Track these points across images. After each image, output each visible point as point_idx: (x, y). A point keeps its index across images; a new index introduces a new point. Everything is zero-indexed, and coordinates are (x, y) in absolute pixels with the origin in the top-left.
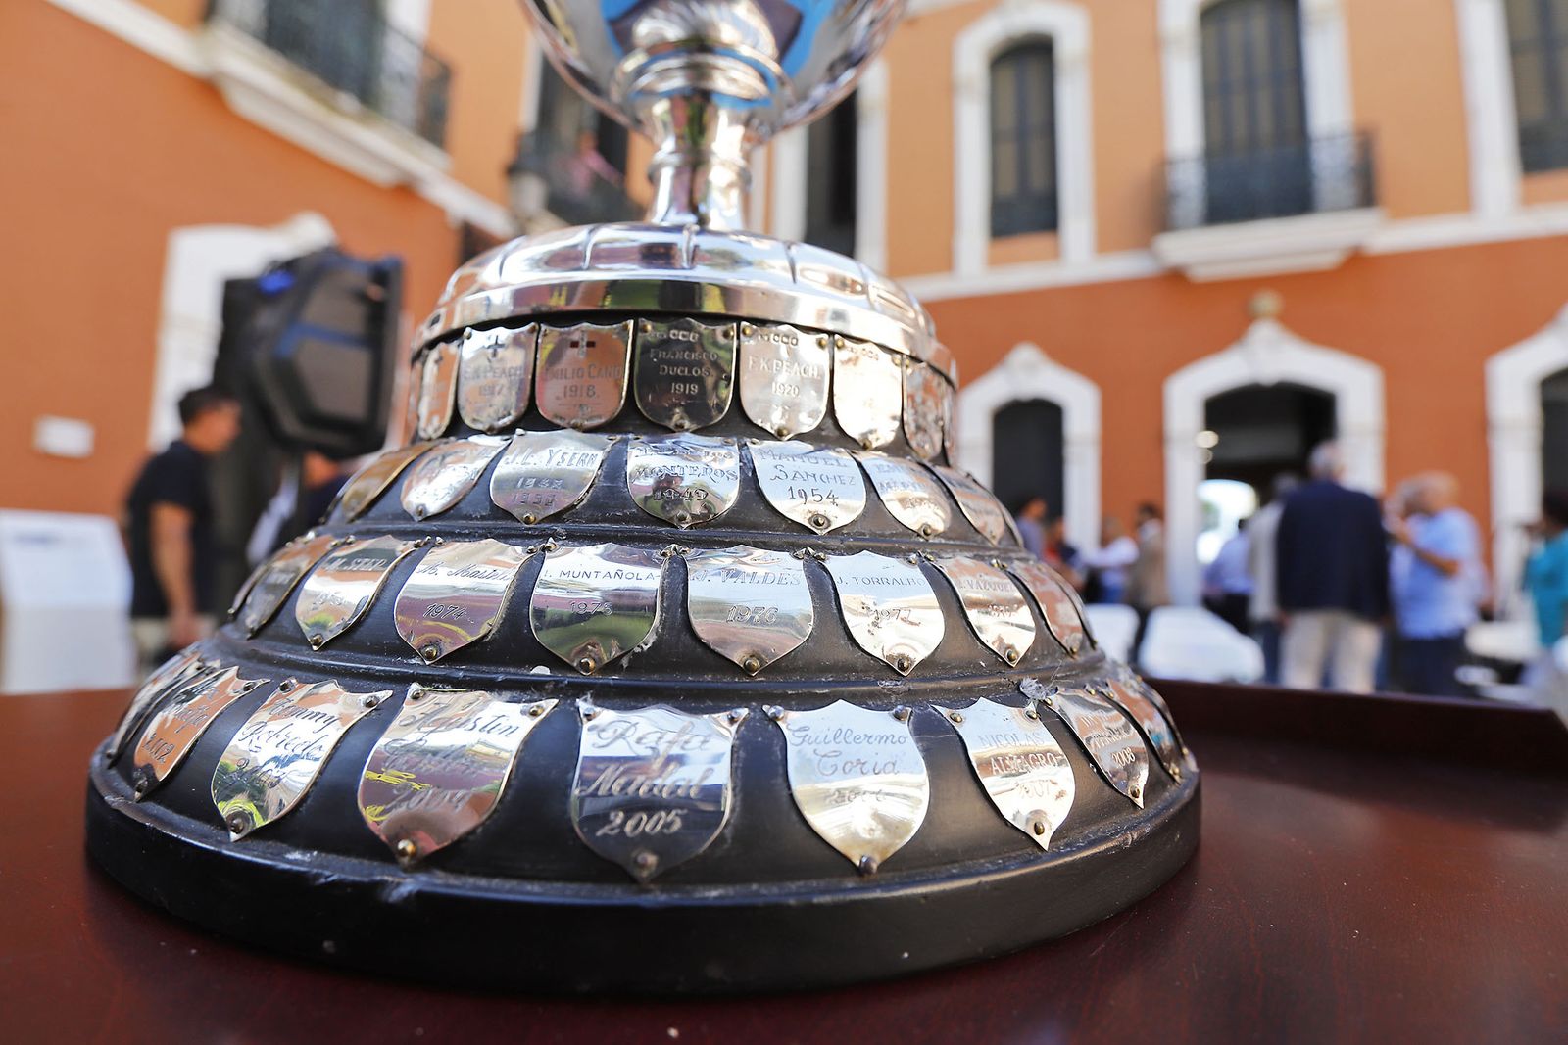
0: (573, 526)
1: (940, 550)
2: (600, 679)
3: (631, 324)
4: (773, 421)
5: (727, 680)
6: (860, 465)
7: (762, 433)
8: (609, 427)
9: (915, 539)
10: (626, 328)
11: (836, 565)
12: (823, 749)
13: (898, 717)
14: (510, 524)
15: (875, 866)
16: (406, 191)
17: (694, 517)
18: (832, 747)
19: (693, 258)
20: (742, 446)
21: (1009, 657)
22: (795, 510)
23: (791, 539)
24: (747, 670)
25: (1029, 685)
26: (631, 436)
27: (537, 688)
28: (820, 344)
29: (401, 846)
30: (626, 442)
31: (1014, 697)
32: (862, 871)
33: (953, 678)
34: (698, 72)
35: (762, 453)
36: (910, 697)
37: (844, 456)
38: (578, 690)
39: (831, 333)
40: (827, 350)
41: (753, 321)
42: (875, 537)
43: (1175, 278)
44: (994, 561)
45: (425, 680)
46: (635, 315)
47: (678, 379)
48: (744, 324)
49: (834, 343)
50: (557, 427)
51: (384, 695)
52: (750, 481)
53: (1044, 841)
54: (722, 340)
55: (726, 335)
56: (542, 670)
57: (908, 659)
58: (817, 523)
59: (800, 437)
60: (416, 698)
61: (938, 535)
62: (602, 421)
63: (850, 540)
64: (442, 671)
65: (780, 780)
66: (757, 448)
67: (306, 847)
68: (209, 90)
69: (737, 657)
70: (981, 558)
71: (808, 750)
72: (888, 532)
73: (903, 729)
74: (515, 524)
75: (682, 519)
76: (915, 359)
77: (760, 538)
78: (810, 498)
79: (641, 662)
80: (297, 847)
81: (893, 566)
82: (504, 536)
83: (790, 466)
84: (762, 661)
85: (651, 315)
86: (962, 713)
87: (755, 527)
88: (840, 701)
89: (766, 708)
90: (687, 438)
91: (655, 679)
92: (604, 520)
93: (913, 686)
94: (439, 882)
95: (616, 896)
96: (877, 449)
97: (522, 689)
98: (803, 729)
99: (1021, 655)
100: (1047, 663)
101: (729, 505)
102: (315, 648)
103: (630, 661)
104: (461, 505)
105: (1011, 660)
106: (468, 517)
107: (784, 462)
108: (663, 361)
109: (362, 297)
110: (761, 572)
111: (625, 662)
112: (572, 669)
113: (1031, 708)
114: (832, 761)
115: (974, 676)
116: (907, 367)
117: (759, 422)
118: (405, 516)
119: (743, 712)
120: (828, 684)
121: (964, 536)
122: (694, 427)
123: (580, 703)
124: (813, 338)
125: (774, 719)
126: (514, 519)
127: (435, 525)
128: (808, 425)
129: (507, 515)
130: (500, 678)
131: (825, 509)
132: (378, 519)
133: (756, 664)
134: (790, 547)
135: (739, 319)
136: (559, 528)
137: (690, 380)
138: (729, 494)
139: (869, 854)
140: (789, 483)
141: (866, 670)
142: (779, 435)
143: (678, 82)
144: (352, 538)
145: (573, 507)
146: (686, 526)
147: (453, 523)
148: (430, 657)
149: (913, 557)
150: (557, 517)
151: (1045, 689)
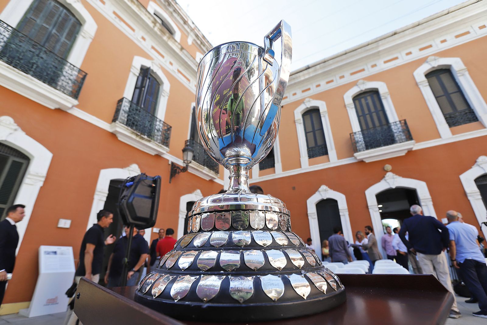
0: (224, 248)
1: (286, 248)
2: (232, 273)
3: (231, 212)
4: (256, 227)
5: (251, 272)
6: (271, 234)
7: (254, 229)
8: (228, 230)
9: (282, 246)
10: (230, 213)
11: (268, 252)
12: (267, 282)
13: (279, 277)
14: (213, 248)
15: (276, 300)
16: (158, 156)
17: (244, 245)
18: (268, 282)
19: (241, 200)
20: (251, 232)
21: (299, 267)
22: (260, 243)
23: (260, 248)
24: (254, 270)
25: (303, 272)
26: (232, 231)
27: (222, 274)
28: (263, 213)
29: (204, 299)
30: (231, 232)
31: (300, 274)
32: (274, 301)
33: (289, 271)
34: (238, 160)
35: (254, 233)
36: (281, 274)
37: (268, 232)
38: (229, 274)
39: (264, 211)
40: (264, 214)
41: (251, 210)
42: (274, 247)
43: (361, 162)
44: (296, 250)
45: (204, 274)
46: (231, 210)
47: (239, 221)
48: (250, 211)
49: (265, 212)
50: (220, 230)
51: (198, 277)
52: (253, 239)
53: (305, 298)
54: (246, 214)
55: (247, 213)
56: (222, 272)
57: (280, 267)
58: (264, 245)
59: (260, 230)
60: (203, 277)
61: (286, 245)
62: (227, 229)
63: (270, 248)
64: (206, 273)
65: (260, 287)
66: (253, 232)
67: (188, 301)
68: (113, 135)
69: (253, 268)
70: (294, 249)
71: (265, 282)
72: (277, 246)
73: (280, 279)
74: (215, 248)
75: (242, 246)
76: (280, 213)
77: (255, 248)
78: (263, 241)
79: (237, 269)
80: (187, 301)
81: (278, 252)
82: (214, 250)
83: (259, 235)
84: (257, 268)
85: (234, 210)
86: (290, 276)
87: (254, 246)
88: (269, 275)
89: (258, 276)
90: (241, 231)
91: (240, 272)
92: (230, 246)
93: (281, 272)
94: (210, 304)
95: (238, 305)
96: (274, 230)
97: (220, 275)
98: (264, 279)
99: (302, 266)
100: (308, 268)
101: (249, 243)
102: (183, 271)
103: (236, 270)
104: (205, 245)
105: (300, 267)
106: (206, 247)
107: (258, 235)
108: (236, 218)
109: (150, 186)
110: (256, 254)
111: (235, 270)
112: (227, 271)
113: (303, 275)
114: (269, 284)
115: (292, 270)
116: (279, 214)
117: (253, 227)
118: (195, 247)
119: (254, 277)
120: (267, 272)
121: (291, 246)
122: (242, 229)
123: (229, 276)
124: (261, 212)
125: (259, 278)
126: (214, 247)
127: (201, 248)
128: (261, 227)
129: (213, 246)
130: (216, 273)
131: (265, 242)
132: (189, 248)
133: (256, 269)
134: (260, 249)
135: (249, 210)
136: (222, 248)
137: (241, 221)
138: (250, 241)
139: (275, 298)
140: (259, 238)
141: (274, 269)
142: (257, 230)
143: (234, 162)
144: (186, 251)
145: (224, 244)
146: (243, 247)
147: (204, 248)
148: (204, 270)
149: (281, 250)
150: (222, 246)
151: (306, 272)
